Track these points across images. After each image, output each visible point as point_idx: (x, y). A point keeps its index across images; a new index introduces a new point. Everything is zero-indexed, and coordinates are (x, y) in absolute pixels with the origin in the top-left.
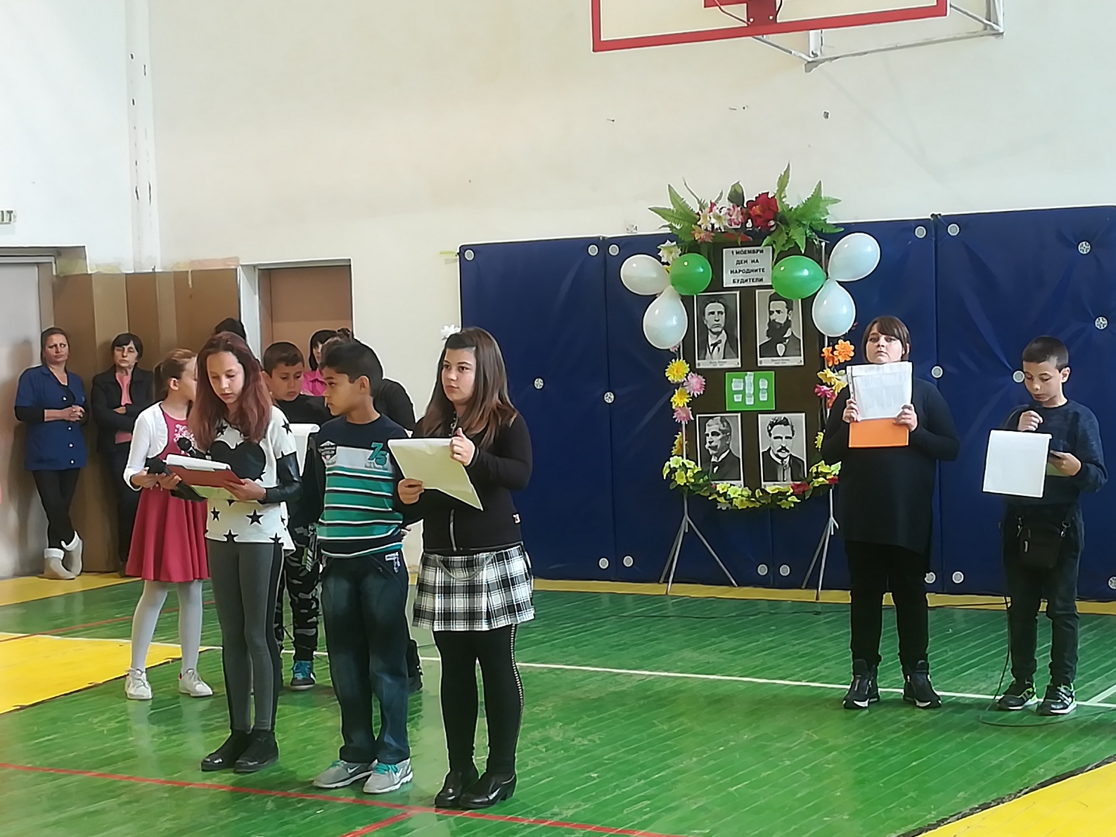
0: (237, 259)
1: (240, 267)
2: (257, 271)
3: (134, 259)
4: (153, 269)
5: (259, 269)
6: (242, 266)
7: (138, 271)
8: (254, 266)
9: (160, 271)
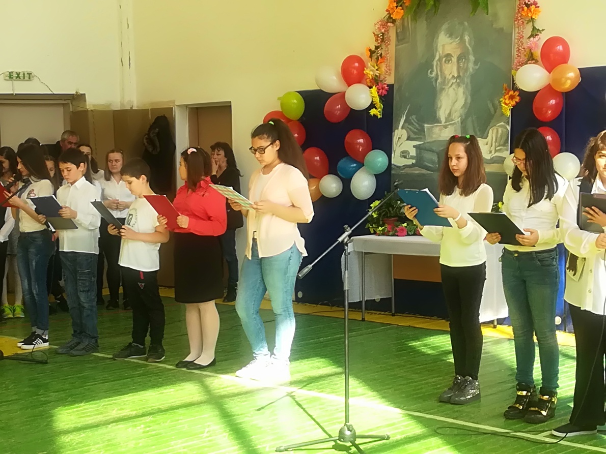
0: (173, 102)
1: (176, 107)
2: (188, 109)
3: (120, 102)
4: (132, 108)
5: (189, 108)
6: (177, 106)
7: (122, 109)
8: (186, 106)
9: (136, 108)
